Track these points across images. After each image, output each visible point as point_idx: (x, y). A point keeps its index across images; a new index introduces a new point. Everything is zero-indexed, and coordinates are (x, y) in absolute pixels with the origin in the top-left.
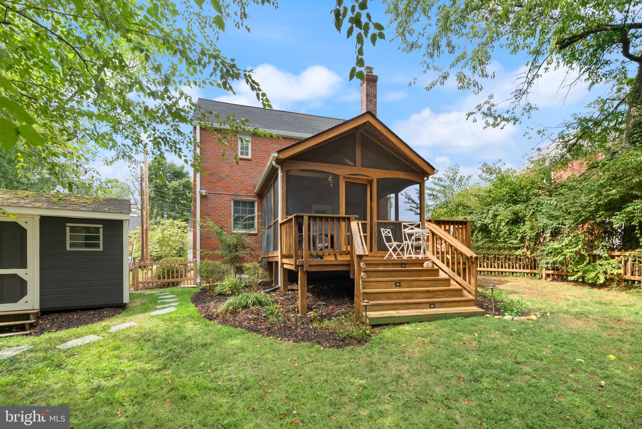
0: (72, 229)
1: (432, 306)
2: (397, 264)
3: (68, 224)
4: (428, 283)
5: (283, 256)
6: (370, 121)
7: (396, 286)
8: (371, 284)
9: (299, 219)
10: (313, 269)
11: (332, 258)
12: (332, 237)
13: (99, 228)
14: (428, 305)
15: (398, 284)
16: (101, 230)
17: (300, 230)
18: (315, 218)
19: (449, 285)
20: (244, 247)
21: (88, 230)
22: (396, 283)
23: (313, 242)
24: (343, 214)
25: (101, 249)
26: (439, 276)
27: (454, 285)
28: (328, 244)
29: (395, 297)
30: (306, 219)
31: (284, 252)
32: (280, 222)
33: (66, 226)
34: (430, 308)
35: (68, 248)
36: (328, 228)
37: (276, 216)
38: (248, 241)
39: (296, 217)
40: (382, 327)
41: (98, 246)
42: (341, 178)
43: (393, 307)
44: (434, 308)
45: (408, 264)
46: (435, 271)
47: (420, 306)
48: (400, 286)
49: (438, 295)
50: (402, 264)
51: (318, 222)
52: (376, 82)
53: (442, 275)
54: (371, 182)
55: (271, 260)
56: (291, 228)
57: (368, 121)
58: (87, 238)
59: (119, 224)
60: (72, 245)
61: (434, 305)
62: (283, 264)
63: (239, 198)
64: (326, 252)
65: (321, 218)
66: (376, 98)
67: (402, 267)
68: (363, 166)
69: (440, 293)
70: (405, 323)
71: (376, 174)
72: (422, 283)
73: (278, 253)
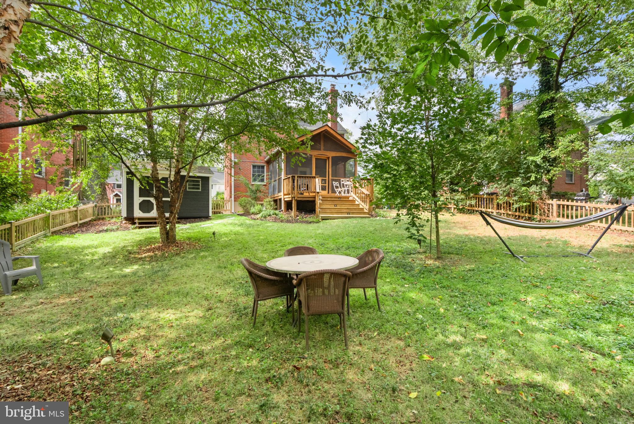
2: (337, 198)
3: (188, 179)
4: (349, 206)
5: (284, 195)
6: (327, 129)
8: (323, 205)
9: (293, 178)
10: (299, 199)
11: (308, 194)
12: (307, 185)
14: (347, 214)
16: (200, 181)
17: (294, 182)
18: (300, 177)
19: (359, 207)
20: (260, 191)
21: (193, 181)
22: (335, 205)
23: (299, 187)
24: (314, 175)
25: (200, 190)
26: (355, 203)
27: (361, 207)
28: (306, 188)
29: (333, 210)
30: (296, 177)
31: (285, 193)
32: (283, 178)
35: (188, 190)
36: (305, 181)
37: (280, 175)
38: (263, 188)
39: (292, 177)
40: (326, 220)
41: (199, 189)
42: (313, 156)
43: (332, 213)
45: (342, 198)
46: (354, 201)
47: (343, 214)
50: (339, 198)
51: (302, 179)
53: (357, 203)
54: (328, 158)
55: (276, 198)
56: (289, 182)
58: (193, 185)
59: (207, 178)
60: (189, 188)
61: (350, 214)
62: (284, 198)
63: (256, 164)
64: (305, 191)
65: (303, 177)
68: (324, 150)
69: (353, 210)
71: (331, 154)
72: (346, 206)
73: (282, 194)
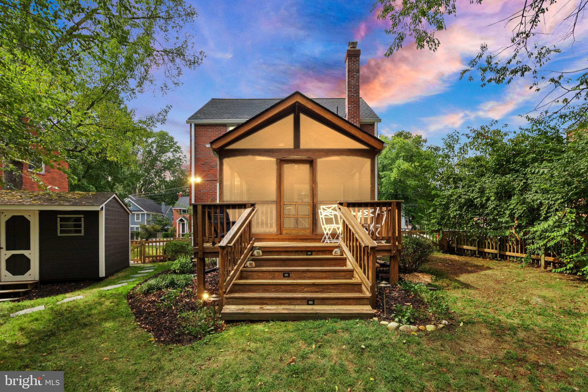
0: (62, 219)
1: (310, 302)
2: (301, 251)
3: (59, 216)
4: (324, 275)
6: (299, 101)
7: (284, 277)
8: (255, 274)
13: (81, 218)
14: (305, 302)
15: (286, 275)
16: (83, 219)
19: (352, 277)
21: (70, 219)
22: (284, 274)
25: (83, 234)
26: (346, 266)
27: (356, 278)
29: (273, 290)
33: (57, 217)
34: (308, 304)
35: (59, 235)
40: (234, 324)
41: (80, 232)
42: (278, 161)
43: (261, 301)
44: (313, 304)
45: (314, 251)
46: (341, 261)
47: (295, 302)
48: (289, 276)
49: (328, 289)
50: (307, 251)
52: (359, 56)
54: (312, 162)
57: (297, 102)
58: (70, 226)
59: (96, 214)
60: (61, 232)
61: (314, 302)
66: (358, 72)
67: (307, 255)
69: (331, 287)
70: (264, 321)
72: (316, 274)
